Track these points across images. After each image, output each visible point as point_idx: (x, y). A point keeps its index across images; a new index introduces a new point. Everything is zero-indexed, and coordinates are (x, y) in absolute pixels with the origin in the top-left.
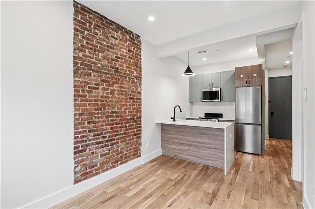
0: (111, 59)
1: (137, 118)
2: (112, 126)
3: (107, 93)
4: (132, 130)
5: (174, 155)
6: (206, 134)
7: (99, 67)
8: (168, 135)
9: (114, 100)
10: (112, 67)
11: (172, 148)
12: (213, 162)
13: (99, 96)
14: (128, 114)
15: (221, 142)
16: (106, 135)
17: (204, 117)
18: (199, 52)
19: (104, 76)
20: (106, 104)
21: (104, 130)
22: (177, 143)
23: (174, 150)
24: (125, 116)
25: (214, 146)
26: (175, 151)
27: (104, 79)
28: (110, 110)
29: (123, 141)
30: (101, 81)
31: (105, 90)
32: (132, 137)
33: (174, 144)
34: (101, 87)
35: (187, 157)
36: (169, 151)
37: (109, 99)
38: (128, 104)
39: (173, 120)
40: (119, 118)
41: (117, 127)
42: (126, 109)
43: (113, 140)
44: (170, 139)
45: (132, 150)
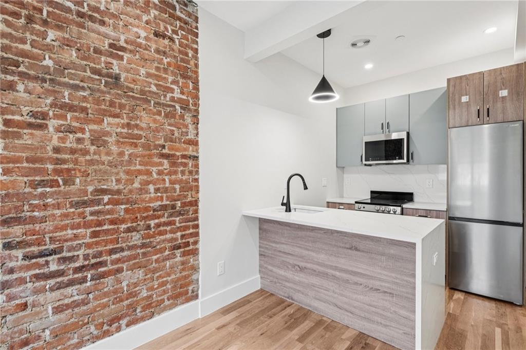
0: (92, 49)
1: (184, 204)
2: (98, 229)
3: (79, 141)
4: (169, 236)
5: (286, 295)
6: (363, 251)
7: (48, 67)
8: (274, 245)
9: (104, 158)
10: (95, 71)
11: (281, 275)
12: (384, 329)
13: (48, 148)
14: (152, 195)
15: (406, 278)
16: (76, 253)
17: (369, 201)
18: (354, 45)
19: (66, 94)
20: (74, 170)
21: (66, 241)
22: (294, 266)
23: (286, 281)
24: (143, 200)
25: (385, 287)
26: (288, 284)
27: (67, 101)
28: (89, 185)
29: (137, 266)
30: (53, 105)
31: (70, 132)
32: (167, 253)
33: (286, 268)
34: (52, 124)
35: (316, 304)
37: (88, 158)
38: (154, 169)
39: (285, 207)
40: (123, 207)
41: (116, 231)
42: (148, 183)
43: (101, 264)
44: (278, 254)
45: (169, 286)
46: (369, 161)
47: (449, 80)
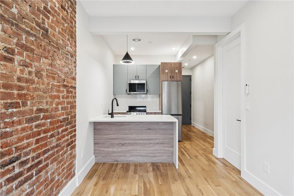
0: (36, 7)
1: (71, 117)
2: (38, 137)
3: (30, 73)
4: (66, 138)
5: (113, 160)
6: (152, 130)
7: (13, 14)
8: (105, 136)
9: (42, 87)
10: (38, 24)
11: (110, 151)
13: (15, 77)
14: (60, 112)
16: (28, 157)
18: (134, 40)
19: (24, 37)
20: (28, 94)
21: (24, 149)
22: (118, 144)
23: (113, 153)
24: (57, 116)
25: (161, 141)
26: (114, 155)
27: (24, 42)
28: (34, 106)
29: (54, 160)
30: (17, 44)
31: (26, 66)
32: (65, 149)
33: (113, 147)
34: (17, 58)
35: (131, 159)
36: (106, 156)
37: (34, 86)
38: (61, 95)
40: (49, 120)
41: (46, 137)
42: (58, 104)
43: (40, 162)
44: (108, 140)
45: (65, 171)
46: (130, 92)
47: (162, 63)
